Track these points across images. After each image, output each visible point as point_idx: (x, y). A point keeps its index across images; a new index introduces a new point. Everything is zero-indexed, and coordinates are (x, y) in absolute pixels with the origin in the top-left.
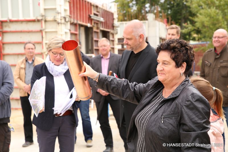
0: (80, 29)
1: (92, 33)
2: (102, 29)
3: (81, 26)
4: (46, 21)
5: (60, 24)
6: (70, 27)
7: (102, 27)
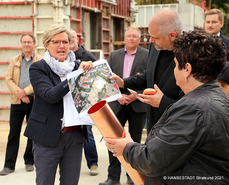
0: (83, 15)
1: (100, 21)
2: (113, 15)
3: (85, 10)
4: (38, 4)
5: (57, 9)
6: (71, 12)
7: (114, 13)
